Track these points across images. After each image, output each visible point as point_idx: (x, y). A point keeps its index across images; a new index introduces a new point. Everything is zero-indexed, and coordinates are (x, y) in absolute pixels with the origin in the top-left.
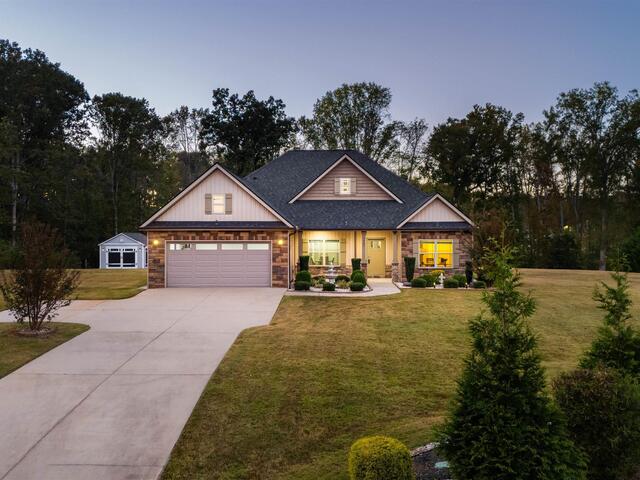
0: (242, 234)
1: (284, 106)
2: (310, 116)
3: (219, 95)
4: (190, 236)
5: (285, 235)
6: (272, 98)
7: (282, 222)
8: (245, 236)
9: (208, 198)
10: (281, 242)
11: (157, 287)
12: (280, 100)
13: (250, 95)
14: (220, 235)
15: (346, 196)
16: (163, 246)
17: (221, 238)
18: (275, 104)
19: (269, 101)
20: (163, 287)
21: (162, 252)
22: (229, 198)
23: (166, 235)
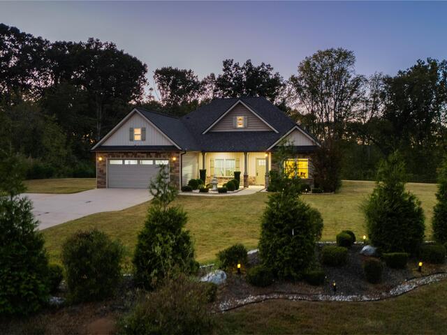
0: (151, 154)
1: (272, 69)
2: (297, 75)
3: (227, 64)
4: (121, 155)
5: (177, 155)
6: (263, 64)
7: (174, 146)
8: (153, 155)
9: (132, 131)
10: (174, 159)
11: (102, 187)
12: (269, 65)
13: (249, 63)
14: (138, 154)
15: (241, 128)
16: (105, 162)
17: (139, 157)
18: (266, 68)
19: (262, 66)
20: (105, 187)
21: (105, 165)
22: (143, 131)
23: (106, 154)
